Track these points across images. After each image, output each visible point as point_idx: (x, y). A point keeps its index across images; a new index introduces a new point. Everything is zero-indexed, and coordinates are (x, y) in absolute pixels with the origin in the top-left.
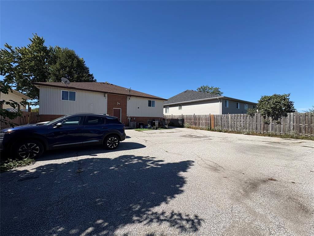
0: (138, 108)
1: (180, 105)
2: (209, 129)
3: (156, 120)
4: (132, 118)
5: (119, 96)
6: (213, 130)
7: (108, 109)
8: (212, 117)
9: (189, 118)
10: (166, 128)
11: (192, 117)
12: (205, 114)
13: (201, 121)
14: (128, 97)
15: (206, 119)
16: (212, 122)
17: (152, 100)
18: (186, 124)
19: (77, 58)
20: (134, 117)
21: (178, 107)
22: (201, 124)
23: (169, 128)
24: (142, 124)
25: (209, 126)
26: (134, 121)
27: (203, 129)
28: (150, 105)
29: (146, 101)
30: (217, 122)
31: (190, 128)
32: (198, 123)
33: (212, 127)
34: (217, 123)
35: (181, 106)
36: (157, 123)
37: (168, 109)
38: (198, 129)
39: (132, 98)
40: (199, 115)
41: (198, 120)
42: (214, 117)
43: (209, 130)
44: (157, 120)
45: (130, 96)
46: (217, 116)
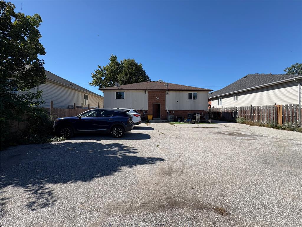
0: (178, 101)
1: (235, 95)
2: (275, 125)
3: (197, 113)
4: (170, 112)
5: (158, 92)
6: (280, 128)
7: (148, 104)
8: (279, 109)
9: (244, 110)
10: (208, 123)
11: (248, 110)
12: (267, 105)
13: (261, 115)
14: (167, 92)
15: (269, 112)
16: (279, 115)
17: (193, 92)
18: (239, 119)
19: (136, 65)
20: (173, 111)
21: (232, 98)
22: (261, 119)
23: (212, 123)
24: (181, 118)
25: (275, 121)
26: (173, 114)
27: (263, 126)
28: (190, 97)
29: (187, 94)
30: (288, 115)
31: (245, 124)
32: (257, 117)
33: (280, 123)
34: (288, 117)
35: (237, 96)
36: (198, 117)
37: (221, 100)
38: (256, 125)
39: (170, 92)
40: (258, 107)
41: (257, 113)
42: (283, 109)
43: (273, 128)
44: (199, 114)
45: (168, 90)
46: (287, 106)
